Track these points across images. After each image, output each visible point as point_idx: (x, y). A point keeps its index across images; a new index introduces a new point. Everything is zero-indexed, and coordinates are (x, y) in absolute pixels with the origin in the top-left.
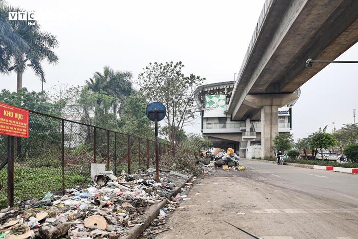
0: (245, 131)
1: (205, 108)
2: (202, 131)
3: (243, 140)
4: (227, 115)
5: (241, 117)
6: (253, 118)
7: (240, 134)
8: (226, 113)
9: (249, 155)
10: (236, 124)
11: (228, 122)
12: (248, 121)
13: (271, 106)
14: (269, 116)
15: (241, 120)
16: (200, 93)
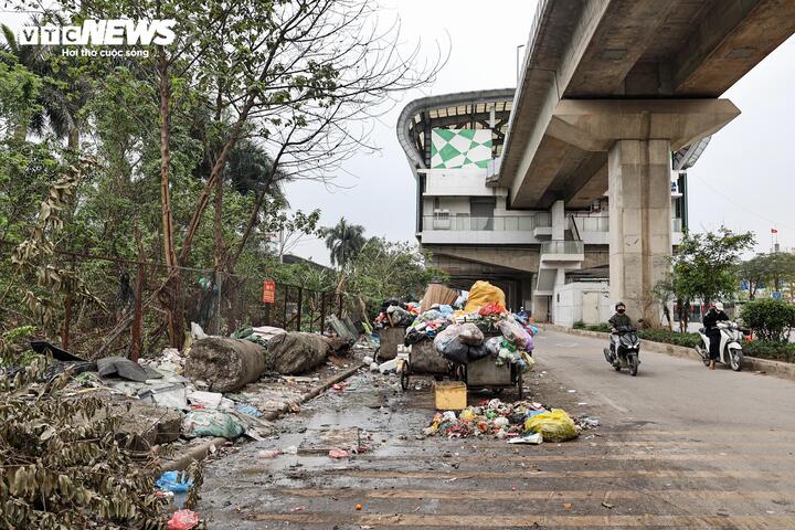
0: (549, 237)
1: (429, 167)
2: (419, 238)
3: (542, 266)
4: (494, 189)
5: (538, 197)
6: (575, 201)
7: (534, 249)
8: (491, 184)
9: (564, 313)
10: (524, 219)
11: (500, 210)
12: (559, 208)
13: (646, 140)
14: (639, 178)
15: (538, 207)
16: (415, 125)
